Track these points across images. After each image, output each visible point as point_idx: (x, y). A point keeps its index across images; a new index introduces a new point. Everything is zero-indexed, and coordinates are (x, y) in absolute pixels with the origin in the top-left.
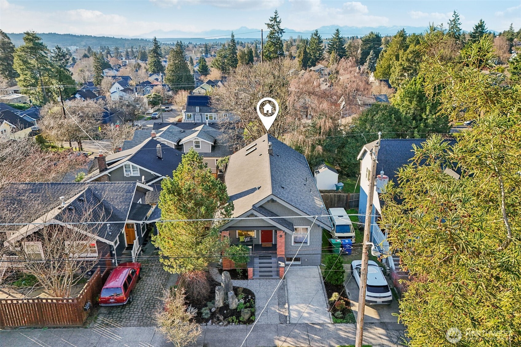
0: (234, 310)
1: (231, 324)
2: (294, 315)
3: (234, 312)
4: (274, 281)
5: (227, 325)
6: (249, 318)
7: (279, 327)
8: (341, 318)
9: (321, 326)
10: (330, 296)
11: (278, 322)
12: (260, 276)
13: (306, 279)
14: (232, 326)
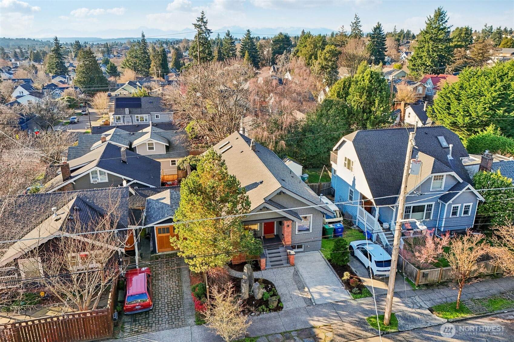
0: (260, 300)
1: (262, 313)
2: (316, 296)
3: (261, 302)
4: (286, 268)
5: (259, 315)
6: (278, 305)
7: (308, 310)
8: (359, 293)
9: (344, 303)
10: (341, 276)
11: (305, 305)
12: (272, 266)
13: (313, 263)
14: (264, 315)
